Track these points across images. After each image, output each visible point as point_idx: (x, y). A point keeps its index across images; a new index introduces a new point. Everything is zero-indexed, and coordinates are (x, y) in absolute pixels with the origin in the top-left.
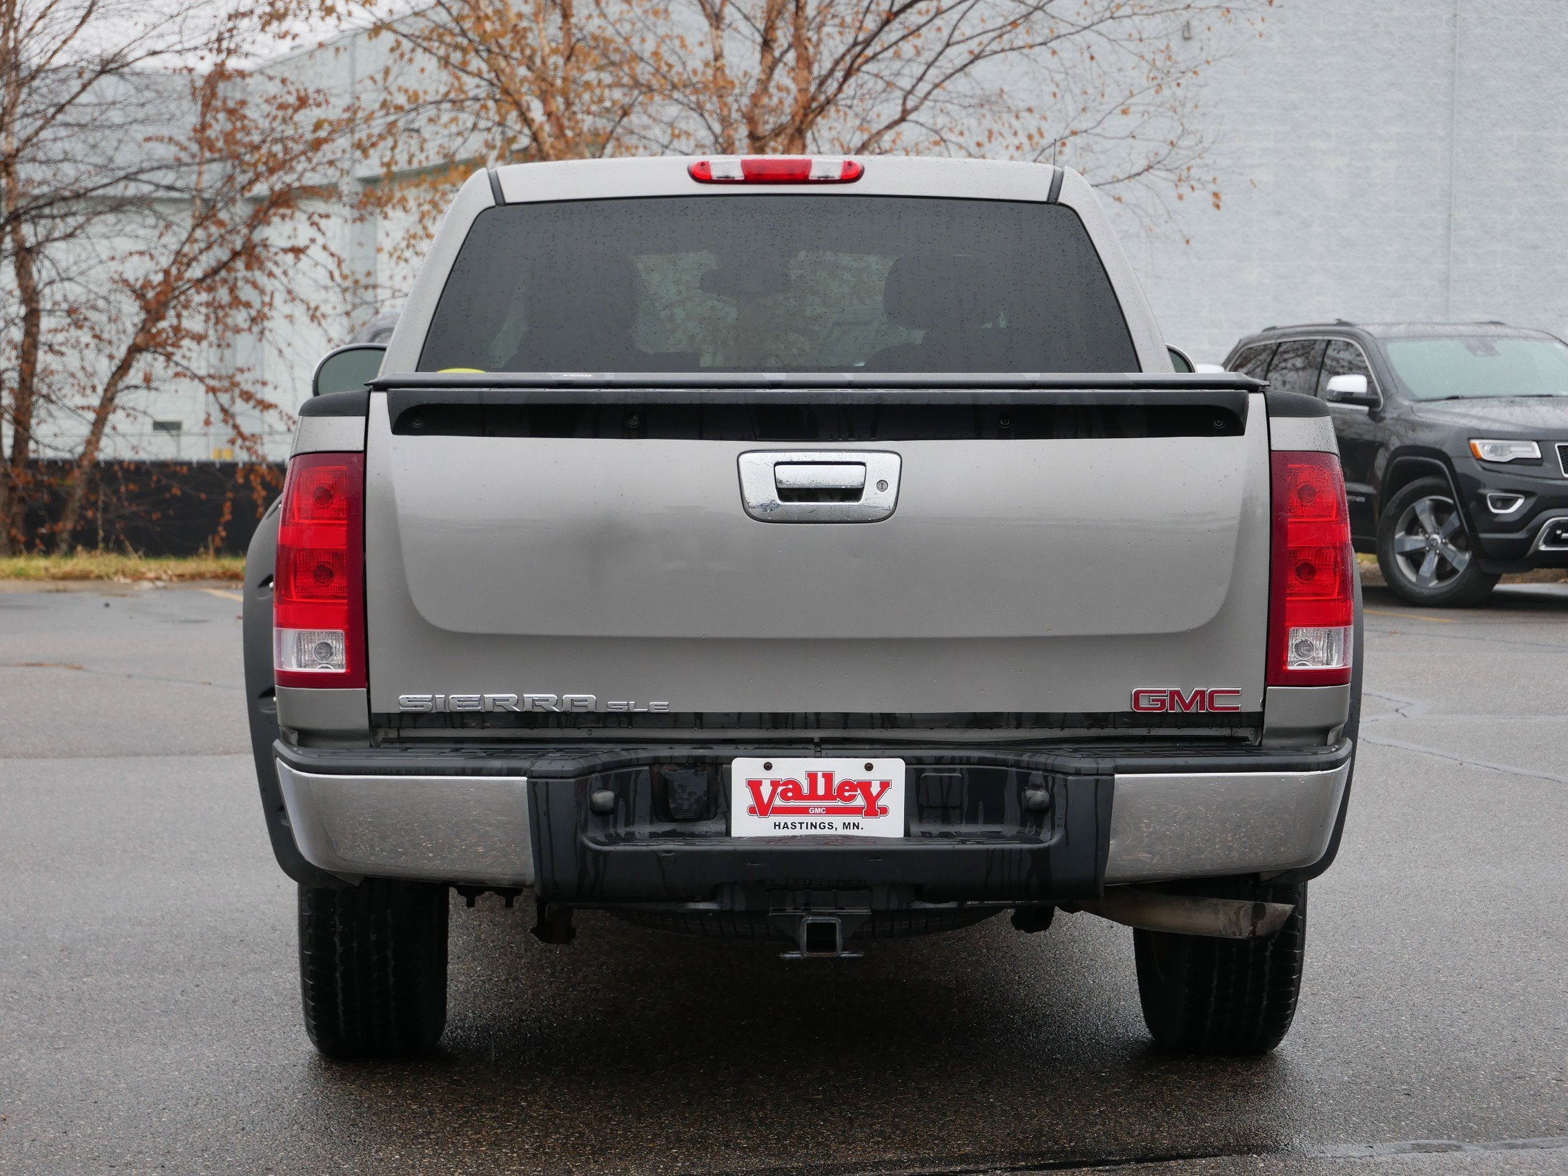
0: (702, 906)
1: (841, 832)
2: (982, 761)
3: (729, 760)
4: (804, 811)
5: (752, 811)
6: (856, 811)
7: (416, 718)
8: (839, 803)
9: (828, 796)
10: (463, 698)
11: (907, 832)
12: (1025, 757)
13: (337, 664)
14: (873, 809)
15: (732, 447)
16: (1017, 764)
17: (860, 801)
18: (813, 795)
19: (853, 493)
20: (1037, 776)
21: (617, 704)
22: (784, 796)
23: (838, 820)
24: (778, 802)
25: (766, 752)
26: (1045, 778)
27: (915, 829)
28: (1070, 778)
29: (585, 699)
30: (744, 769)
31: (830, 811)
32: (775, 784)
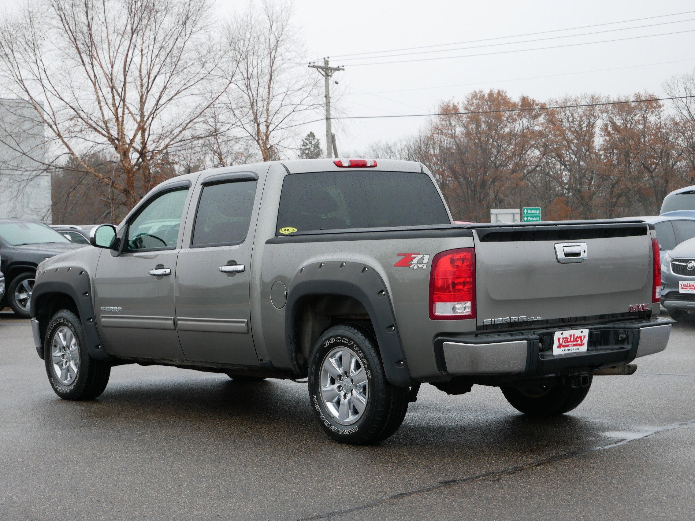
0: (551, 375)
1: (575, 351)
2: (604, 328)
3: (554, 333)
4: (568, 346)
5: (558, 347)
6: (578, 345)
7: (487, 326)
8: (575, 343)
9: (574, 341)
10: (498, 320)
11: (588, 350)
12: (616, 326)
13: (468, 311)
14: (582, 344)
15: (552, 242)
16: (614, 328)
17: (579, 342)
18: (571, 341)
19: (578, 254)
20: (621, 331)
21: (531, 318)
22: (565, 342)
23: (575, 348)
24: (564, 344)
25: (561, 329)
26: (625, 331)
27: (590, 349)
28: (634, 330)
29: (523, 317)
30: (557, 335)
31: (574, 345)
32: (563, 339)
